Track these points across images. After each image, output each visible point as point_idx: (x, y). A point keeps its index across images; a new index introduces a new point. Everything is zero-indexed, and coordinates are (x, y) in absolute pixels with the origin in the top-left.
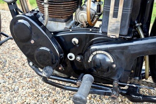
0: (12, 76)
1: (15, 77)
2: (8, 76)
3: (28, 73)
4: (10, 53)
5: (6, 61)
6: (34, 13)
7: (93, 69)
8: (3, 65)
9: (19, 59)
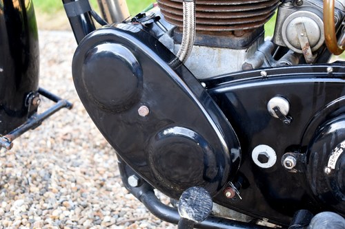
0: (71, 219)
1: (81, 222)
2: (57, 221)
3: (118, 209)
4: (58, 149)
5: (50, 174)
6: (144, 24)
7: (340, 194)
8: (40, 186)
9: (87, 167)
